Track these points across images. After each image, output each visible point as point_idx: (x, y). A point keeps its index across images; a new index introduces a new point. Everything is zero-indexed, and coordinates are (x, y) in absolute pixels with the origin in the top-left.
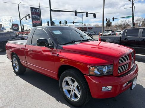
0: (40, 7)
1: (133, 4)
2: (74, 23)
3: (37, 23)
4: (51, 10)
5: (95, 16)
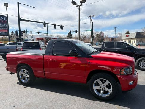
0: (7, 15)
1: (91, 20)
2: (38, 33)
3: (3, 32)
4: (20, 20)
5: (62, 28)
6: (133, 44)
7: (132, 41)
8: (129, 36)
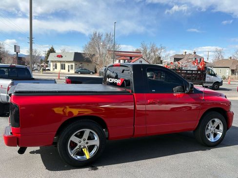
6: (69, 70)
7: (67, 65)
8: (62, 57)
